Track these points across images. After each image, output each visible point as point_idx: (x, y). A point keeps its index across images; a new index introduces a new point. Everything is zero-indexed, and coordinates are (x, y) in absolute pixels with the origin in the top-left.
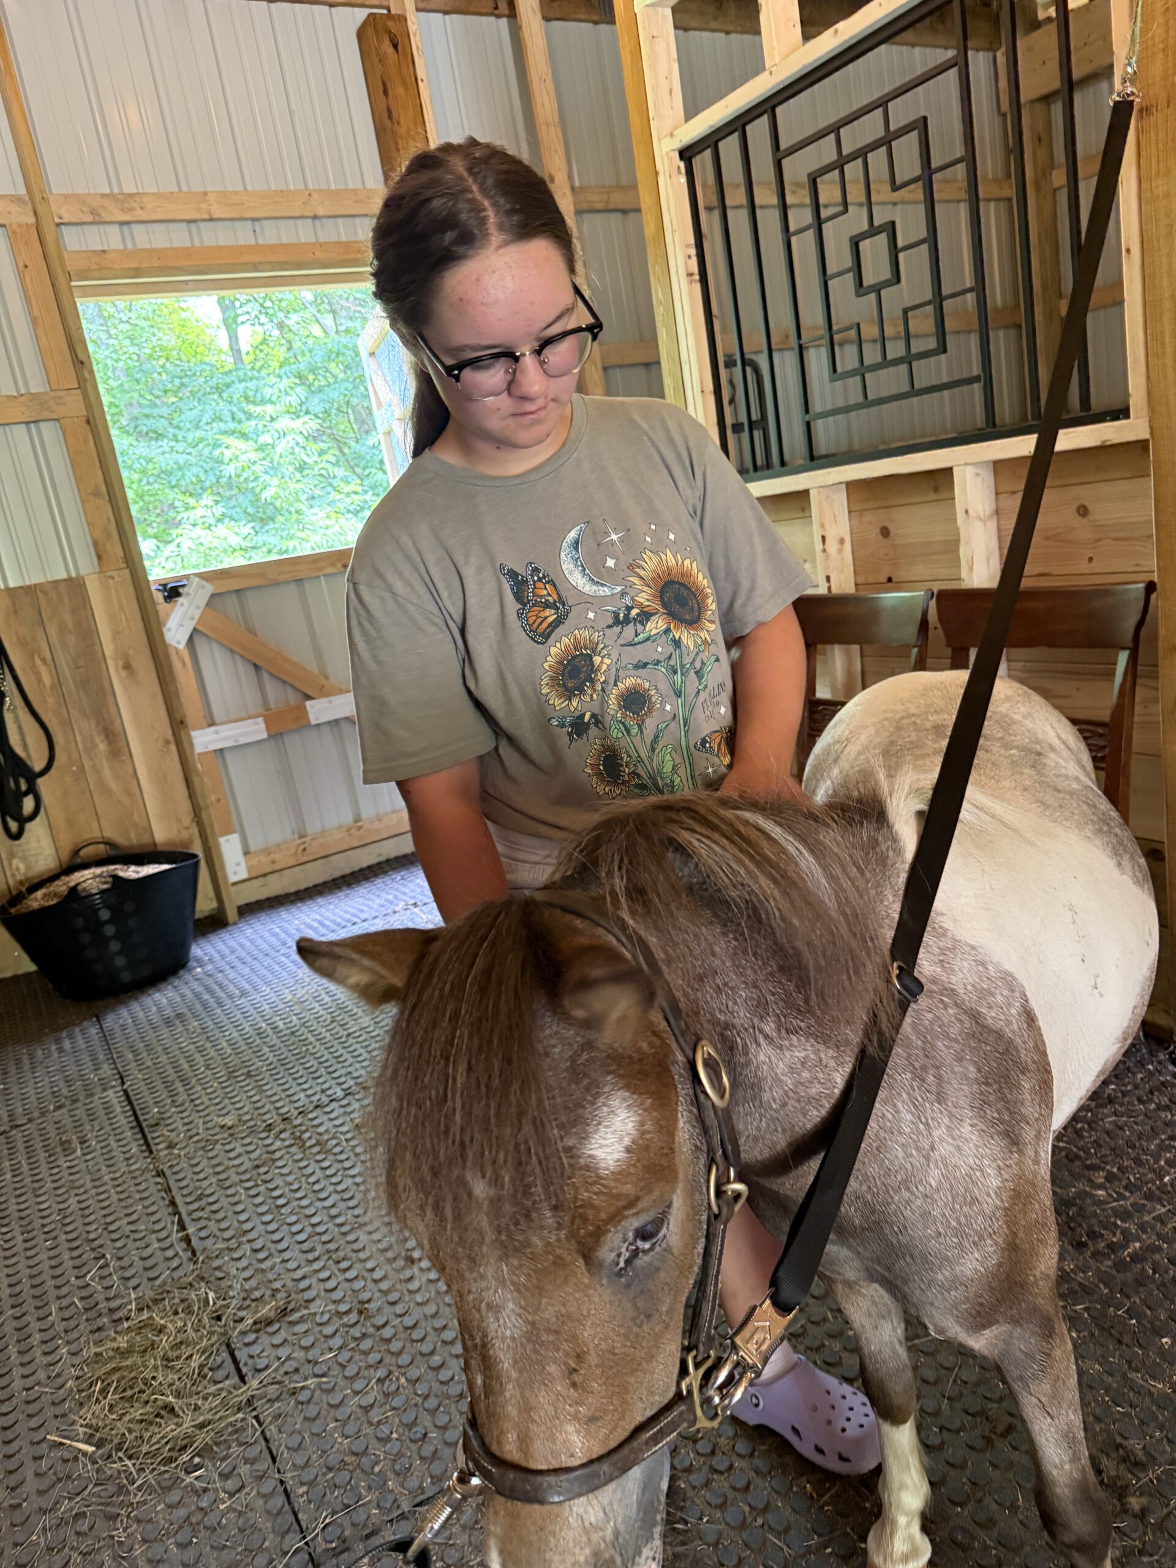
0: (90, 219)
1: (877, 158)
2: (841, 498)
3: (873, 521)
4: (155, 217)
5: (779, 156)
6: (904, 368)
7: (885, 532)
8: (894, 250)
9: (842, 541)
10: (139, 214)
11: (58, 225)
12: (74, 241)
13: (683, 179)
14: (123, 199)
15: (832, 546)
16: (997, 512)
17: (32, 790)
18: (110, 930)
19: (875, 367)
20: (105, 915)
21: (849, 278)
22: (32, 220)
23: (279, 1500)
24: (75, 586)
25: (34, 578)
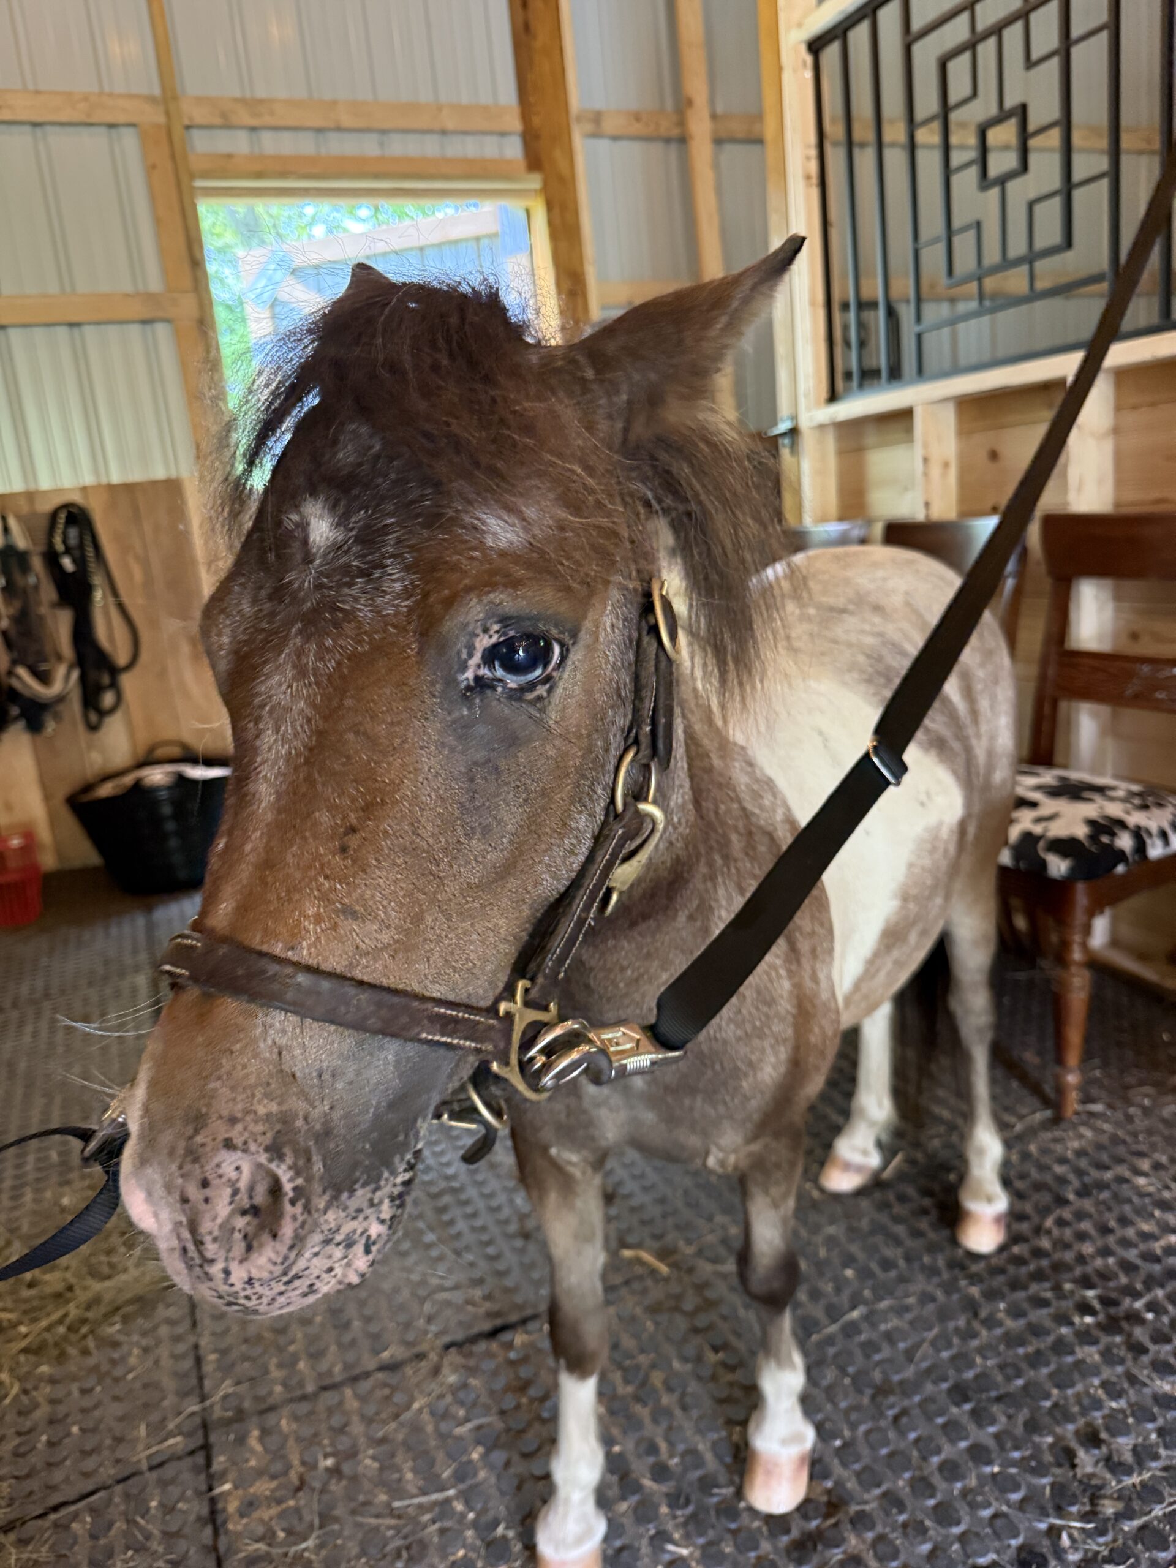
0: (218, 121)
1: (1013, 35)
2: (949, 416)
3: (983, 441)
4: (282, 123)
5: (909, 39)
6: (1024, 269)
7: (994, 455)
8: (1024, 135)
9: (946, 465)
10: (268, 120)
11: (188, 127)
12: (202, 144)
13: (809, 75)
14: (253, 104)
15: (936, 471)
16: (1116, 431)
17: (114, 685)
18: (170, 826)
19: (995, 270)
20: (167, 810)
21: (973, 172)
22: (161, 119)
23: (188, 1364)
24: (172, 487)
25: (136, 476)
